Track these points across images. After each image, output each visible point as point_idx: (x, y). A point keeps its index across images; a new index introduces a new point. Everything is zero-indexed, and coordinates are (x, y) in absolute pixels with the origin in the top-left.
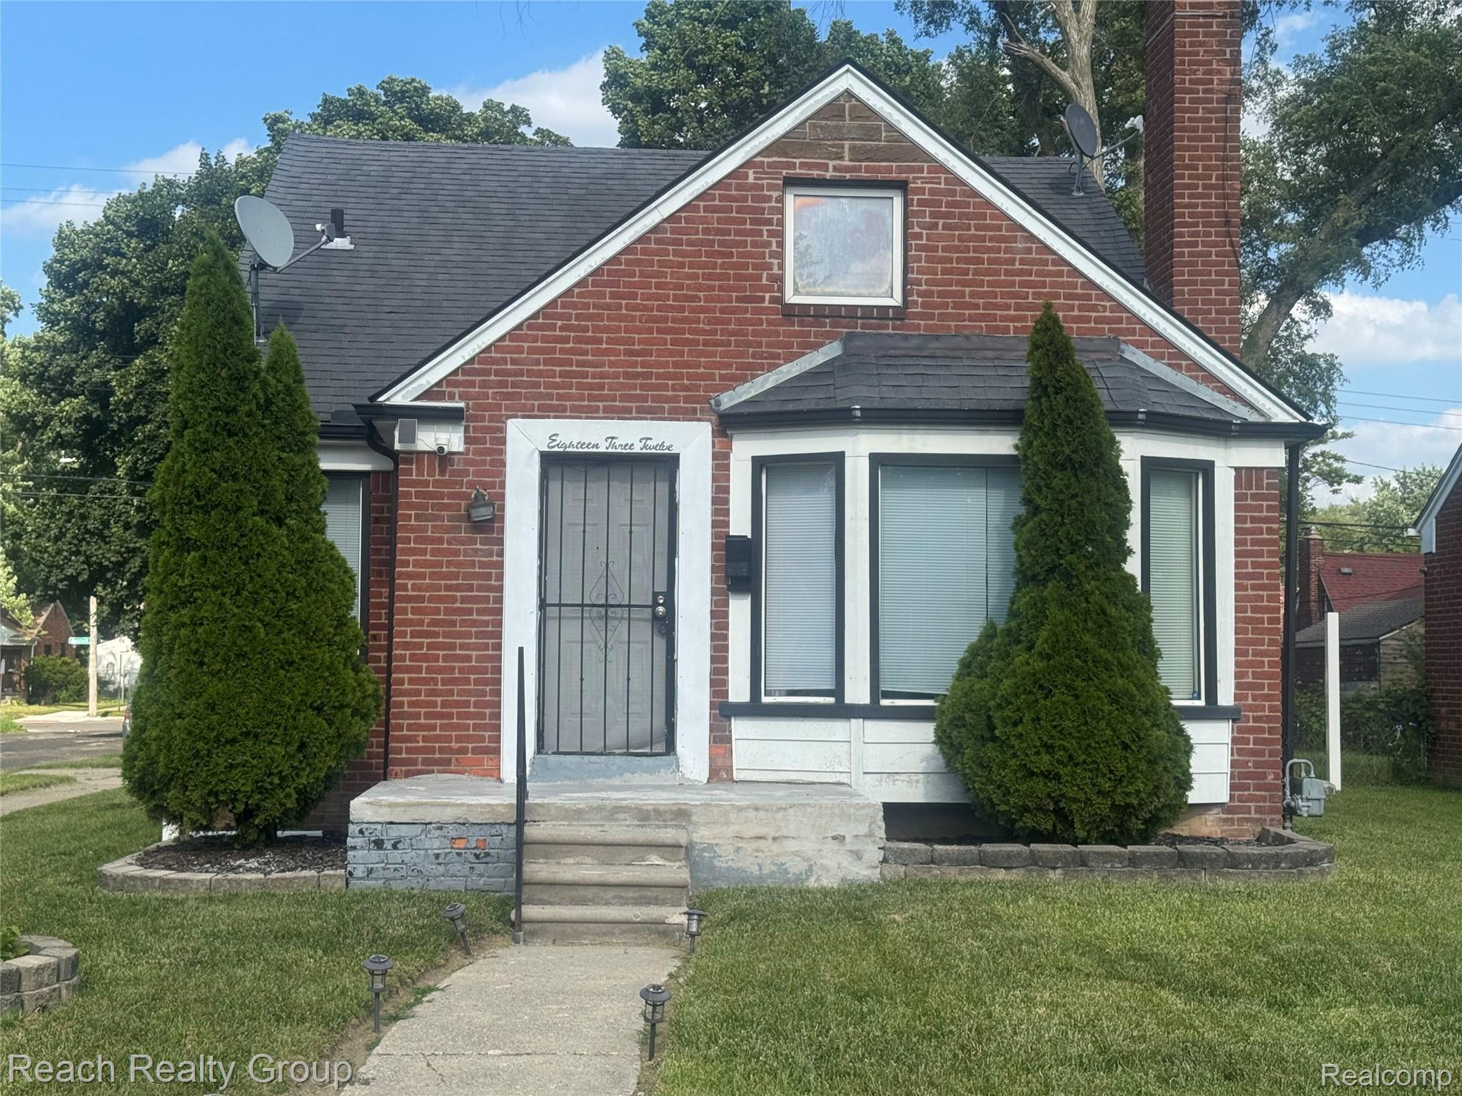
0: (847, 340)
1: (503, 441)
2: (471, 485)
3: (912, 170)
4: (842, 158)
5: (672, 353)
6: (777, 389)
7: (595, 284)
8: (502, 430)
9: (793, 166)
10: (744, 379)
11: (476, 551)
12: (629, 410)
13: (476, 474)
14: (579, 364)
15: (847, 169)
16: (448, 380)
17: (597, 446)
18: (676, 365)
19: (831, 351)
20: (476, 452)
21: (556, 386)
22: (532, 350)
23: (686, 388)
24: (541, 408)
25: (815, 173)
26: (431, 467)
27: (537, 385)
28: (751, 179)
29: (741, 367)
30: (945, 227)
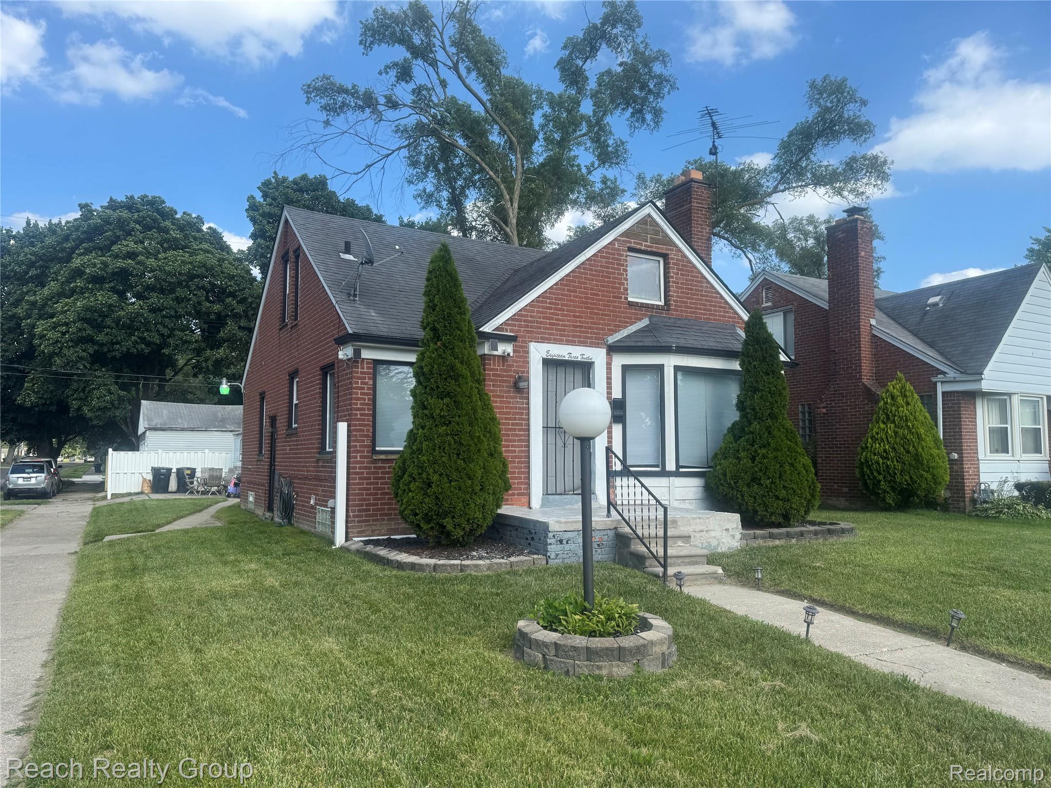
0: (651, 317)
1: (528, 352)
2: (515, 371)
3: (670, 250)
4: (647, 242)
5: (590, 318)
6: (629, 336)
7: (561, 284)
8: (527, 347)
9: (630, 242)
10: (616, 332)
11: (517, 402)
12: (574, 342)
13: (517, 366)
14: (556, 320)
15: (649, 247)
16: (505, 323)
17: (564, 357)
18: (592, 323)
19: (645, 322)
20: (517, 357)
21: (548, 329)
22: (538, 312)
23: (596, 334)
24: (542, 338)
25: (638, 247)
26: (499, 362)
27: (540, 328)
28: (616, 246)
29: (615, 326)
30: (681, 274)
